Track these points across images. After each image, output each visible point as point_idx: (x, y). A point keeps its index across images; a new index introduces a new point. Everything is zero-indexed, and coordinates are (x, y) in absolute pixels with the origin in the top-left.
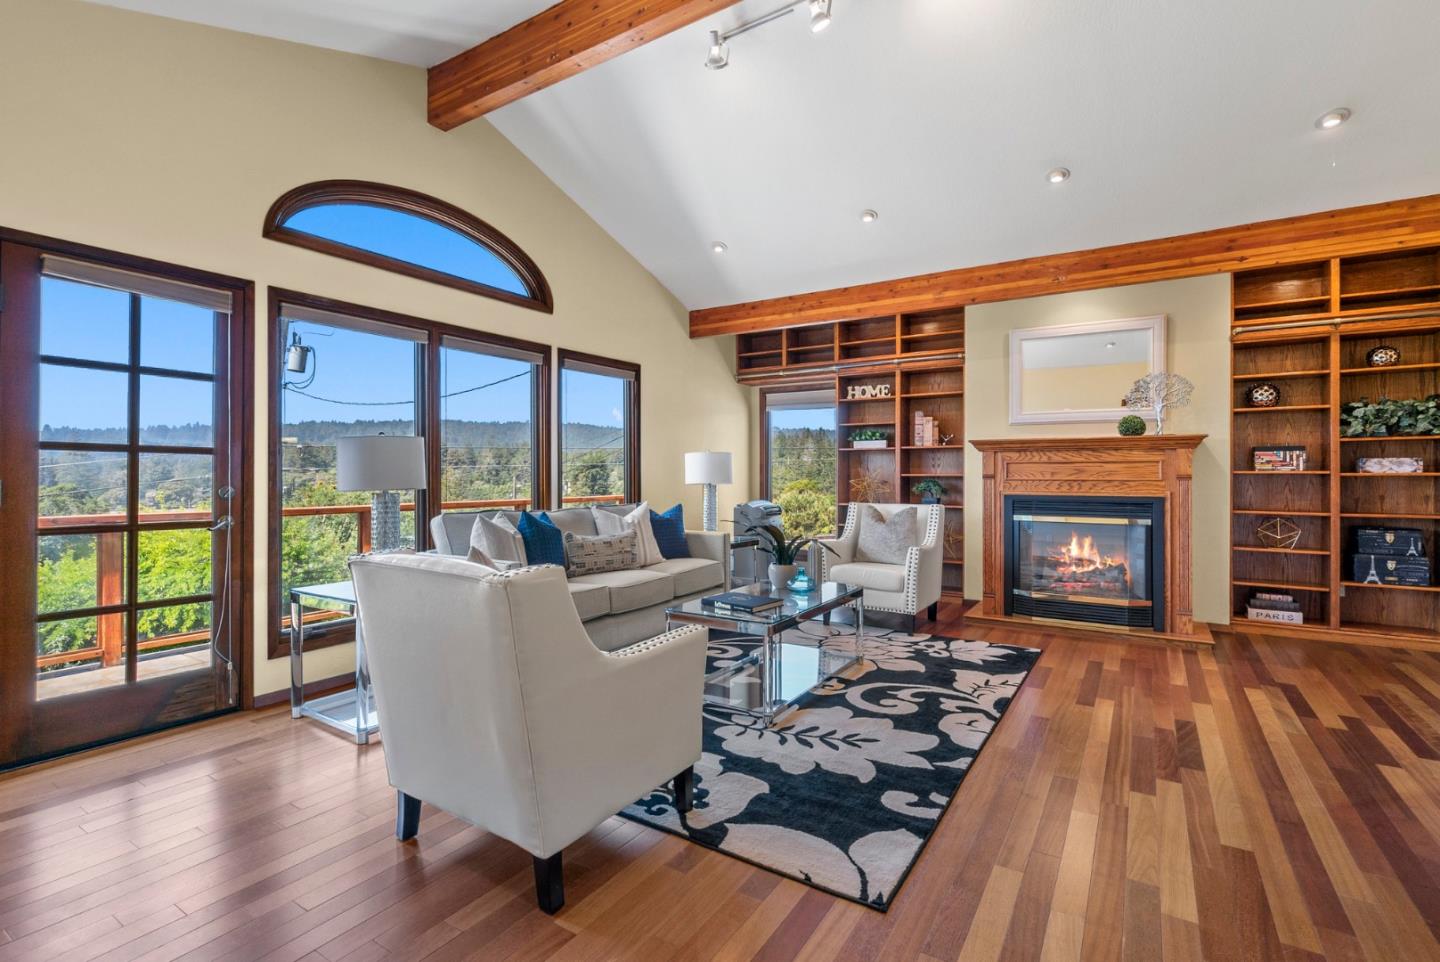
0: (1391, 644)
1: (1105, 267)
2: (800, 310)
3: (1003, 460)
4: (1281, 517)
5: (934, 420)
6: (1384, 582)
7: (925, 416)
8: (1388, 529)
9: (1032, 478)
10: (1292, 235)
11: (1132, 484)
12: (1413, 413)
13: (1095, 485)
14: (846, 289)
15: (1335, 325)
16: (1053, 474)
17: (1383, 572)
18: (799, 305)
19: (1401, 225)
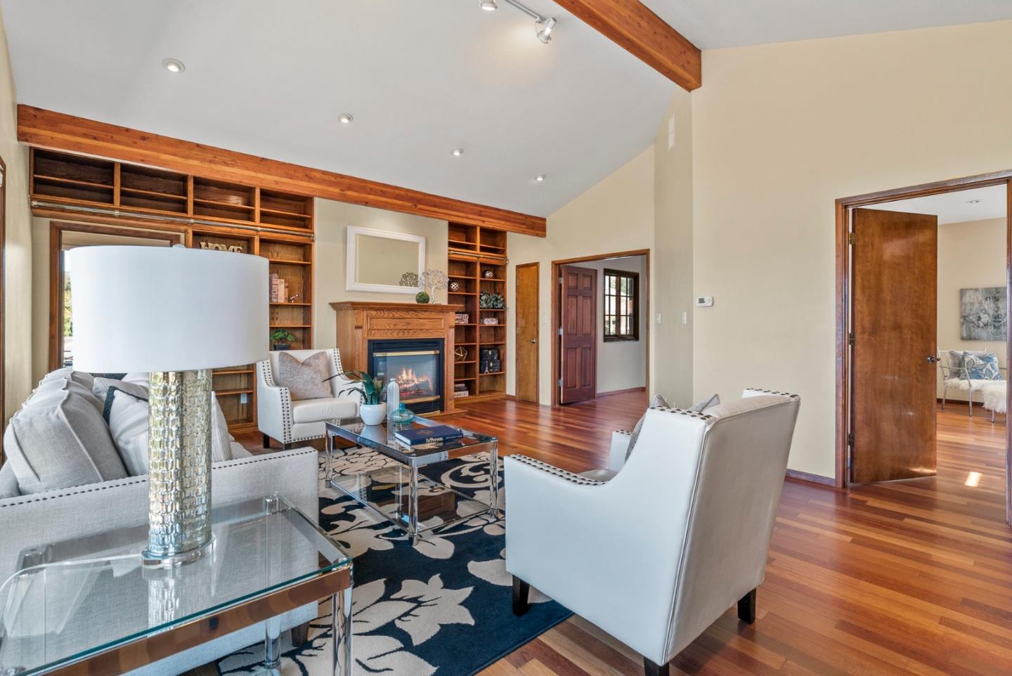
0: (492, 398)
1: (435, 206)
2: (211, 162)
3: (367, 316)
4: (462, 346)
5: (285, 282)
6: (490, 372)
7: (280, 278)
8: (489, 349)
9: (384, 328)
10: (497, 216)
11: (431, 331)
12: (497, 300)
13: (415, 332)
14: (263, 159)
15: (478, 257)
16: (395, 325)
17: (490, 368)
18: (210, 157)
19: (524, 224)
